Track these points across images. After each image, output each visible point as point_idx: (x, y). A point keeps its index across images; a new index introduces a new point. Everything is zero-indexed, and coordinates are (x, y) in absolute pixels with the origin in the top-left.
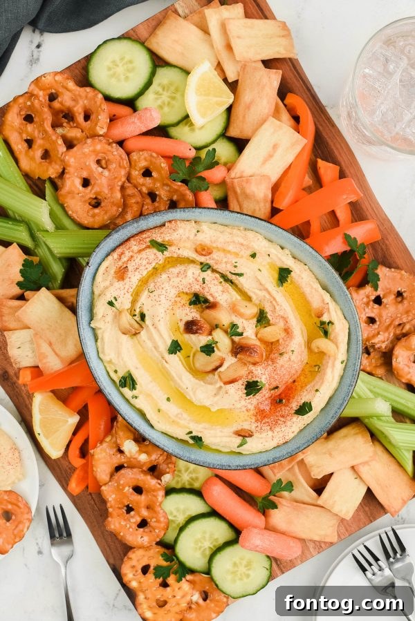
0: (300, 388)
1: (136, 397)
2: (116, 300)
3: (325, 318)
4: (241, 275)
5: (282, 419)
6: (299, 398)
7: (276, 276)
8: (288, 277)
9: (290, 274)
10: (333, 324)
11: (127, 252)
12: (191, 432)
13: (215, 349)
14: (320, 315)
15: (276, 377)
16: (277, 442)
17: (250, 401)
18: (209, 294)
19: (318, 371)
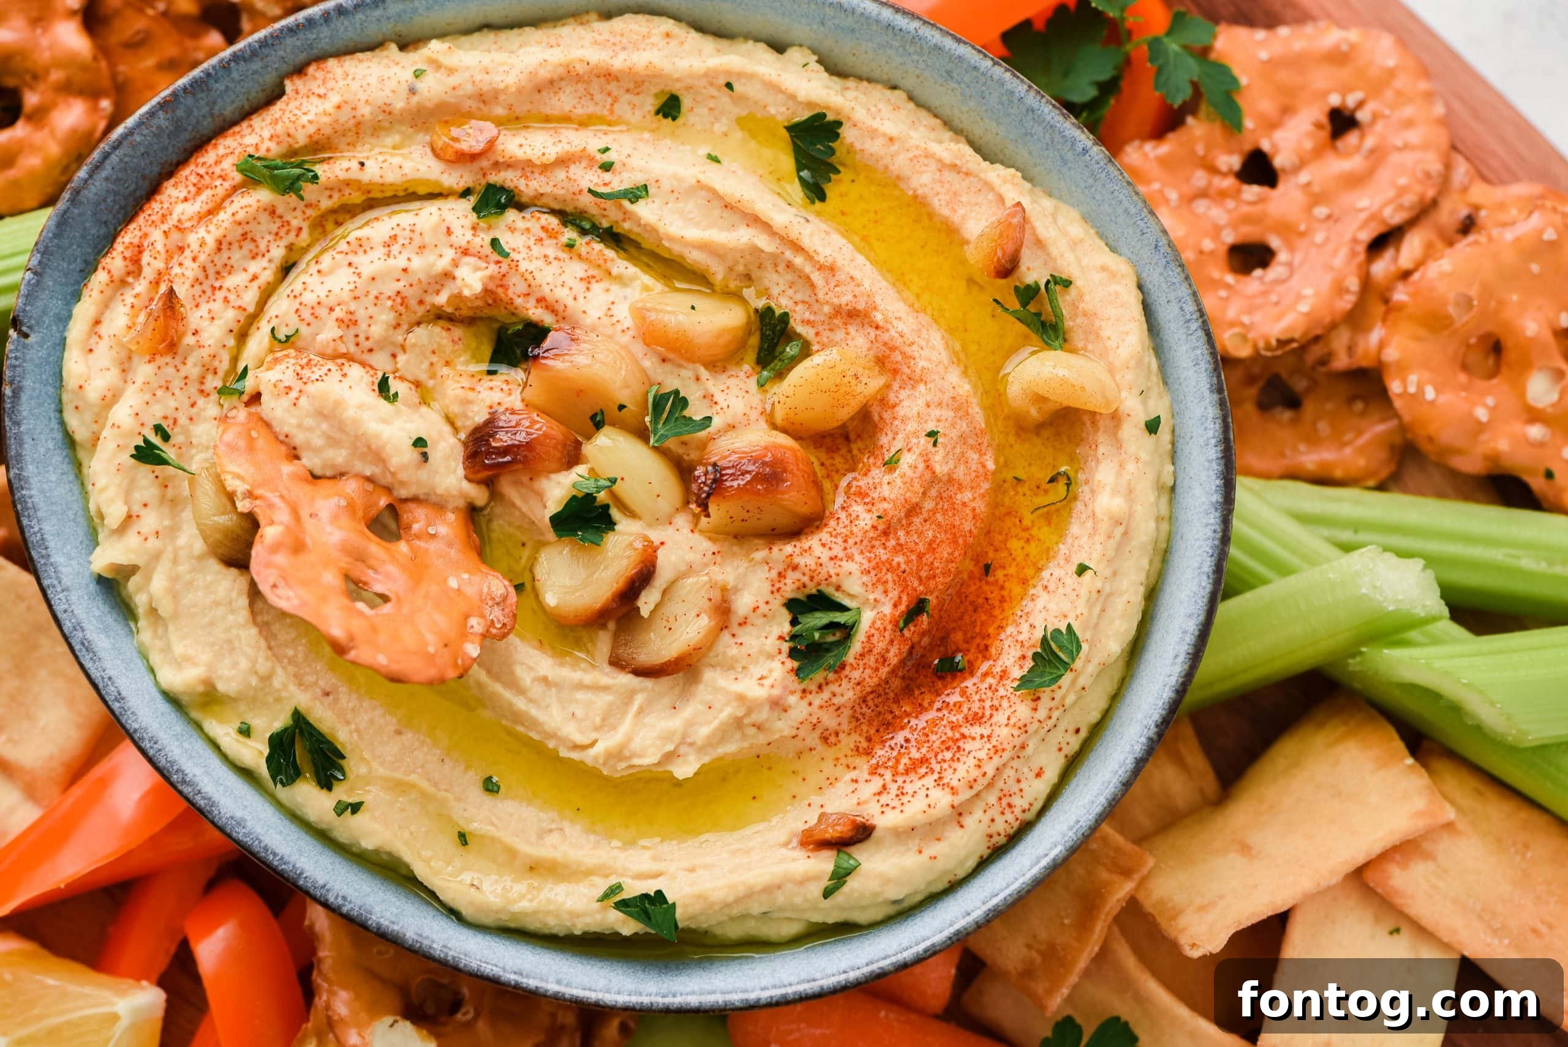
0: (1017, 590)
1: (356, 808)
2: (166, 437)
3: (1033, 272)
4: (637, 194)
5: (976, 730)
6: (1025, 627)
7: (787, 162)
8: (832, 152)
9: (837, 136)
10: (1067, 284)
11: (156, 235)
12: (616, 889)
13: (615, 513)
14: (1007, 269)
15: (899, 559)
16: (983, 828)
17: (826, 695)
18: (532, 302)
19: (1070, 498)
